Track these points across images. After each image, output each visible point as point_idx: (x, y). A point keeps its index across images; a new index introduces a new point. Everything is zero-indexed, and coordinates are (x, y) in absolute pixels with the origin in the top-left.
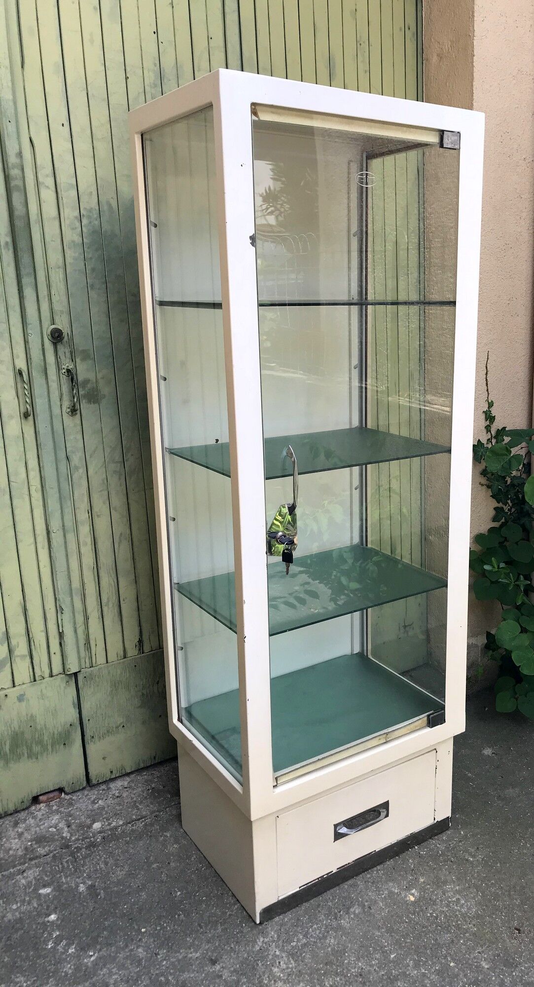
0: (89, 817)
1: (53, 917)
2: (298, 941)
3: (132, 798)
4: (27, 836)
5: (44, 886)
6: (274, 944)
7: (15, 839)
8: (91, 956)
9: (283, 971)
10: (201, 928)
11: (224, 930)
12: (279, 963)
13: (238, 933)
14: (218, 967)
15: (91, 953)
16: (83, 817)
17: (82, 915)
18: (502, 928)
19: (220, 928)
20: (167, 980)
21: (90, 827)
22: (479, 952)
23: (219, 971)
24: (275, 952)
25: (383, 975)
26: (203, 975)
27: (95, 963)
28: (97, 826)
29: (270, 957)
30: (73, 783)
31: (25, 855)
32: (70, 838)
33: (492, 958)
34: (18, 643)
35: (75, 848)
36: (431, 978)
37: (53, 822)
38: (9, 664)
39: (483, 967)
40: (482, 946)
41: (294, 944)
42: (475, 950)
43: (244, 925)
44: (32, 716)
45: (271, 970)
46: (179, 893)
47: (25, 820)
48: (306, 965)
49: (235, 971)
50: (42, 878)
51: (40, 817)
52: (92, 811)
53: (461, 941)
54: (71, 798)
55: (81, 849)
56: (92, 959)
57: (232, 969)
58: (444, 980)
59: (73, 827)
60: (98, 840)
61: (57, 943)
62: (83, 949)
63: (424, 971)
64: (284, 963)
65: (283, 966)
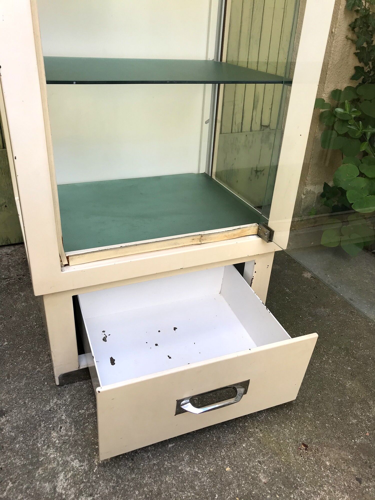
2: (87, 409)
6: (64, 407)
9: (59, 438)
10: (9, 378)
11: (27, 385)
12: (61, 427)
13: (37, 390)
18: (288, 439)
19: (24, 381)
22: (259, 462)
24: (62, 415)
25: (154, 464)
29: (55, 420)
33: (272, 471)
36: (203, 480)
39: (260, 481)
40: (264, 455)
41: (82, 411)
42: (255, 458)
43: (46, 383)
45: (50, 433)
46: (6, 343)
48: (84, 436)
49: (17, 427)
53: (244, 445)
57: (15, 425)
58: (214, 486)
63: (196, 470)
64: (66, 429)
65: (63, 432)
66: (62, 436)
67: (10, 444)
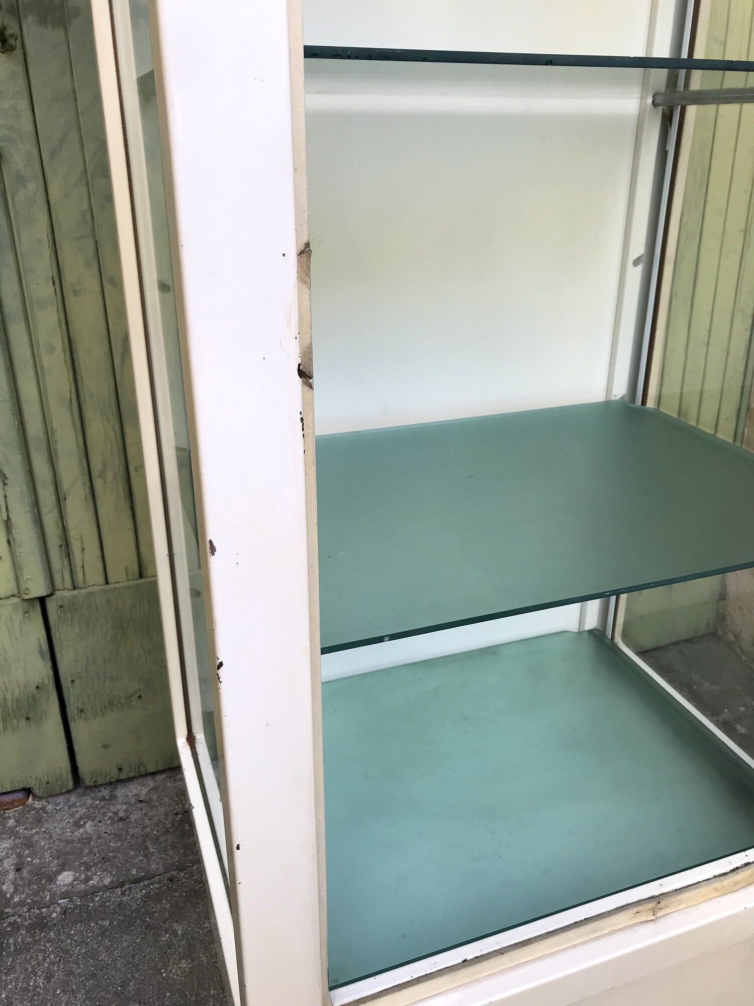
0: (58, 855)
3: (145, 827)
16: (47, 856)
21: (51, 879)
28: (66, 878)
30: (48, 783)
32: (12, 897)
35: (10, 924)
52: (68, 842)
54: (43, 809)
55: (19, 929)
59: (25, 873)
60: (54, 915)
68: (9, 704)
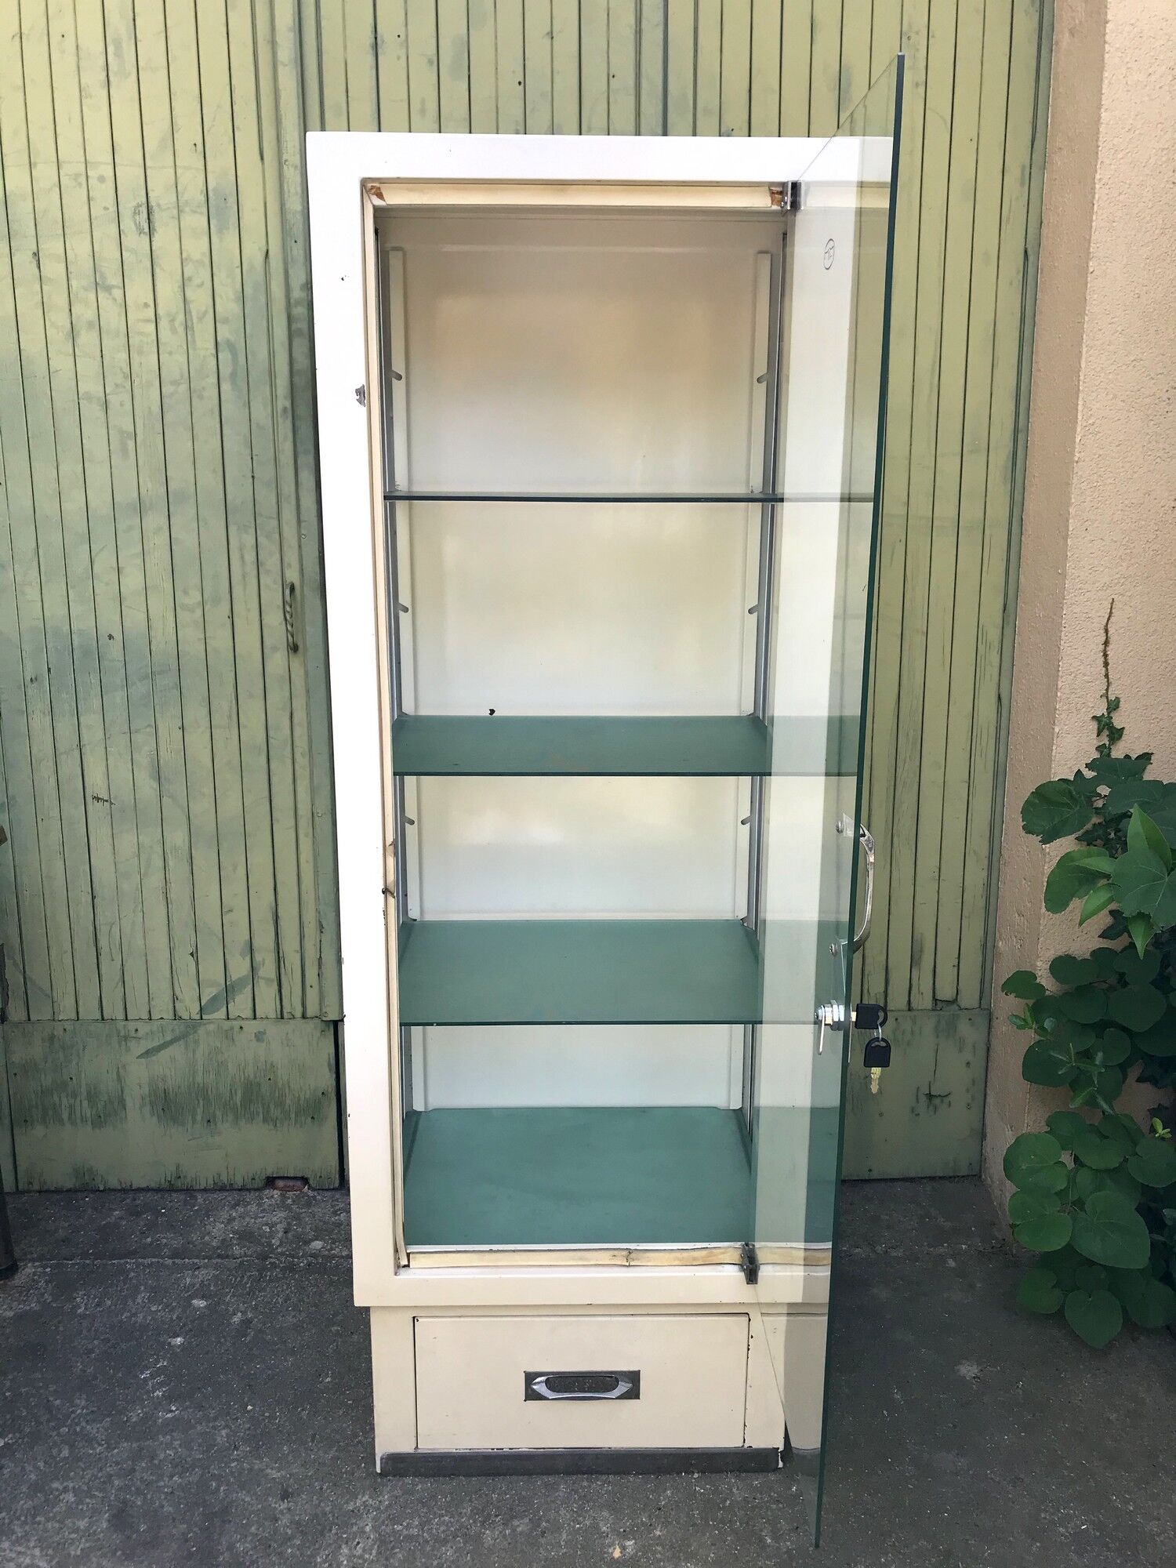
0: (316, 1229)
1: (179, 1340)
2: (407, 1527)
4: (236, 1225)
5: (203, 1297)
6: (375, 1513)
7: (223, 1222)
8: (172, 1411)
9: (350, 1557)
10: (313, 1441)
11: (335, 1459)
12: (358, 1543)
13: (346, 1473)
14: (284, 1505)
15: (174, 1408)
16: (308, 1227)
17: (207, 1353)
19: (332, 1453)
20: (217, 1489)
21: (307, 1242)
23: (281, 1512)
24: (367, 1525)
26: (260, 1506)
27: (167, 1422)
28: (317, 1244)
29: (355, 1528)
30: (321, 1177)
31: (218, 1248)
32: (277, 1248)
34: (264, 959)
35: (272, 1263)
37: (275, 1219)
38: (250, 986)
41: (398, 1527)
43: (363, 1465)
44: (272, 1066)
45: (340, 1547)
46: (329, 1379)
47: (249, 1203)
49: (298, 1523)
50: (209, 1284)
51: (266, 1207)
52: (325, 1223)
54: (314, 1197)
55: (276, 1268)
56: (169, 1415)
57: (298, 1518)
59: (290, 1235)
60: (302, 1264)
61: (152, 1376)
62: (170, 1398)
64: (364, 1547)
65: (359, 1551)
66: (355, 1556)
67: (281, 1546)
68: (302, 1102)
